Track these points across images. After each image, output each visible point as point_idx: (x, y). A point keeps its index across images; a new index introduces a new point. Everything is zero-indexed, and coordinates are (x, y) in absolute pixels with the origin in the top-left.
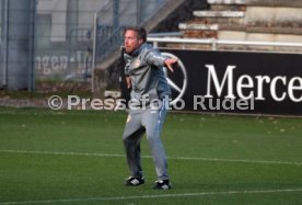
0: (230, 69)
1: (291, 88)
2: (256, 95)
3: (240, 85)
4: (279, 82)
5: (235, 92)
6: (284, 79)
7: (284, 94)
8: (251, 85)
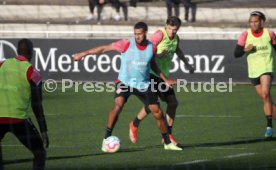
0: (53, 51)
1: (100, 62)
2: (73, 68)
3: (60, 62)
4: (91, 60)
5: (57, 66)
6: (94, 57)
7: (95, 68)
8: (69, 61)
